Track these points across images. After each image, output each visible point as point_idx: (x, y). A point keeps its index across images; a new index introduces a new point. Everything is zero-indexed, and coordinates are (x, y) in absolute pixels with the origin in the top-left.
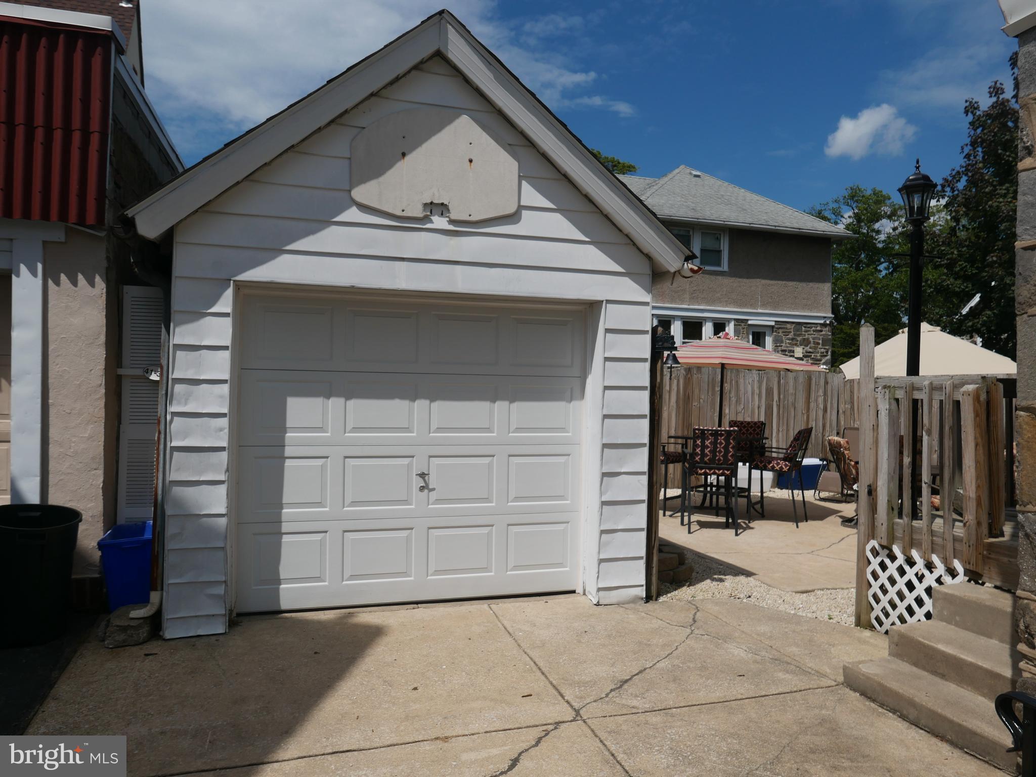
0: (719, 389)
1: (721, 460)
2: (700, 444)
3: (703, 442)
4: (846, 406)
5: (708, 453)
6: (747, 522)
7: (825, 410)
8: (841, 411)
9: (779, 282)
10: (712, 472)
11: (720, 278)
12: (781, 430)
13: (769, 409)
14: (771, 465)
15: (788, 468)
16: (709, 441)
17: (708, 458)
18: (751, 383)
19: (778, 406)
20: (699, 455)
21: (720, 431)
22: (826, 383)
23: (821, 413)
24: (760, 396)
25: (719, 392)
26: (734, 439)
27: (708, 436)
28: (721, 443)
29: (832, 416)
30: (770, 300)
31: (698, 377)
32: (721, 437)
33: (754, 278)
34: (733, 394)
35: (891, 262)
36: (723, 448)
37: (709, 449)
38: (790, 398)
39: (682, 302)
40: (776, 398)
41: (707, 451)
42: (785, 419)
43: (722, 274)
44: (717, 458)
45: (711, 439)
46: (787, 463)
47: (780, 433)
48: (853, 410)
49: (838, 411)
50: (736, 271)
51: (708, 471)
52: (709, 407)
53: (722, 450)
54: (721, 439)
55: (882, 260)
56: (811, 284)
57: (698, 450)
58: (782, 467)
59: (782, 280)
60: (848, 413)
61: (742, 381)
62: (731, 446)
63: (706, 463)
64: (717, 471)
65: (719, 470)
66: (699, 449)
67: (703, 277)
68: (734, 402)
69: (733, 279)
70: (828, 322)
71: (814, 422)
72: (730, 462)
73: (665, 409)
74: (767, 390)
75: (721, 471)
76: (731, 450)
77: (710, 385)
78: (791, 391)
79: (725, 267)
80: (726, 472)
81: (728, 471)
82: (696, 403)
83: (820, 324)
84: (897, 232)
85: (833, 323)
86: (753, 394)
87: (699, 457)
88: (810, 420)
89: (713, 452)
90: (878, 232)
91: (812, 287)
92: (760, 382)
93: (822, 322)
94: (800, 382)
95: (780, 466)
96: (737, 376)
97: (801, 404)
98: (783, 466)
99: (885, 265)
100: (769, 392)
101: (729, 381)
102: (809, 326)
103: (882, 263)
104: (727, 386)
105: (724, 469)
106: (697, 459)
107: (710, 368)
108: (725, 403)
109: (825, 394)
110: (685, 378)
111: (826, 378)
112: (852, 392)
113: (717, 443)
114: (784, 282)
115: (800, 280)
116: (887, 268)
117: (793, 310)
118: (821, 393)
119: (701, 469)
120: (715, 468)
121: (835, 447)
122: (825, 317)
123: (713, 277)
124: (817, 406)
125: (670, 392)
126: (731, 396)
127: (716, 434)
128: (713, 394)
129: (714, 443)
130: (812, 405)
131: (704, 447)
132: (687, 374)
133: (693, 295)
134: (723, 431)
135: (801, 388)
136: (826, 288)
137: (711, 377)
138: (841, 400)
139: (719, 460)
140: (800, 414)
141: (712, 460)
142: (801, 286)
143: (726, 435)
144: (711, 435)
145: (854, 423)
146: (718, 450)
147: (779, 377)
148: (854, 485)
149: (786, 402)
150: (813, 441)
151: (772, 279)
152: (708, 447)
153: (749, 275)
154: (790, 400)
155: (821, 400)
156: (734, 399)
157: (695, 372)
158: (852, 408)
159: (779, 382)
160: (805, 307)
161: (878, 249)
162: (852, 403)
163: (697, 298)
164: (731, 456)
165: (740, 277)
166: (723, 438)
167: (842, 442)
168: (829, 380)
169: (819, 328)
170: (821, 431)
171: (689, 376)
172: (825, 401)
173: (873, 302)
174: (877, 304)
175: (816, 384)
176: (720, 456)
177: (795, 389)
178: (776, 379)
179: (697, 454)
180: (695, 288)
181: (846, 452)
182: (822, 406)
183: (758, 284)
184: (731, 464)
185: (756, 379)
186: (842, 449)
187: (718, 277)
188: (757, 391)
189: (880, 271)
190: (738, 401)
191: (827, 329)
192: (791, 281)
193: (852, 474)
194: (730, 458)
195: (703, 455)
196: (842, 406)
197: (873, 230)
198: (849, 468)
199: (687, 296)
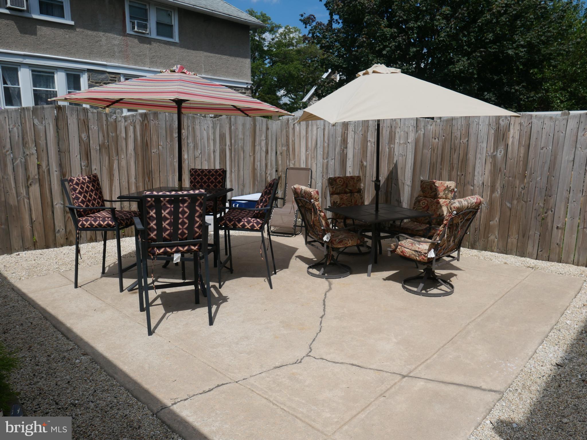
0: (177, 135)
1: (186, 234)
2: (154, 216)
3: (159, 213)
4: (283, 148)
5: (168, 227)
6: (217, 285)
7: (267, 152)
8: (278, 153)
9: (216, 55)
10: (174, 250)
11: (173, 47)
12: (233, 171)
13: (223, 153)
14: (242, 223)
15: (260, 225)
16: (167, 211)
17: (168, 232)
18: (206, 128)
19: (231, 150)
20: (154, 230)
21: (181, 196)
22: (267, 129)
23: (264, 154)
24: (214, 140)
25: (177, 139)
26: (200, 205)
27: (165, 204)
28: (184, 213)
29: (272, 156)
30: (210, 68)
31: (155, 124)
32: (183, 204)
33: (198, 50)
34: (190, 140)
35: (271, 59)
36: (186, 218)
37: (167, 222)
38: (239, 142)
39: (144, 64)
40: (228, 143)
41: (165, 224)
42: (237, 161)
43: (174, 44)
44: (180, 232)
45: (170, 207)
46: (259, 220)
47: (233, 174)
48: (289, 152)
49: (276, 153)
50: (184, 44)
51: (168, 250)
52: (168, 154)
53: (187, 221)
54: (184, 207)
55: (267, 57)
56: (237, 58)
57: (153, 224)
58: (253, 225)
59: (218, 54)
60: (285, 154)
61: (197, 127)
62: (197, 214)
63: (165, 240)
64: (181, 249)
65: (183, 246)
66: (155, 222)
67: (159, 45)
68: (192, 147)
69: (183, 50)
70: (249, 87)
71: (259, 163)
72: (197, 234)
73: (123, 157)
74: (220, 135)
75: (186, 248)
76: (198, 219)
77: (168, 132)
78: (241, 136)
79: (176, 39)
80: (193, 247)
81: (195, 246)
82: (155, 150)
83: (245, 88)
84: (274, 41)
85: (253, 88)
86: (208, 139)
87: (155, 232)
88: (256, 161)
89: (174, 224)
90: (264, 39)
91: (238, 61)
92: (214, 128)
93: (245, 86)
94: (247, 128)
95: (251, 224)
96: (193, 122)
97: (248, 148)
98: (255, 224)
99: (268, 60)
100: (222, 137)
101: (185, 127)
102: (237, 89)
103: (266, 59)
104: (184, 132)
105: (189, 244)
106: (152, 235)
107: (167, 114)
108: (184, 149)
109: (267, 138)
110: (142, 124)
111: (267, 125)
112: (287, 137)
113: (178, 213)
114: (220, 55)
115: (231, 55)
116: (269, 63)
117: (227, 77)
118: (263, 138)
119: (159, 248)
120: (177, 245)
121: (303, 197)
122: (247, 83)
123: (167, 47)
124: (261, 148)
125: (126, 139)
126: (189, 142)
127: (176, 201)
128: (172, 140)
129: (175, 214)
130: (257, 148)
131: (160, 219)
132: (143, 121)
133: (153, 60)
134: (185, 195)
135: (248, 133)
136: (247, 62)
137: (168, 123)
138: (279, 143)
139: (183, 233)
140: (248, 156)
141: (173, 236)
142: (231, 59)
143: (189, 201)
144: (169, 202)
145: (289, 162)
146: (180, 221)
147: (230, 124)
148: (324, 237)
149: (236, 146)
150: (259, 179)
151: (211, 52)
152: (166, 219)
153: (195, 48)
154: (240, 145)
155: (263, 143)
156: (191, 145)
157: (152, 118)
158: (288, 150)
159: (230, 128)
160: (234, 75)
161: (264, 50)
162: (288, 145)
163: (156, 63)
164: (197, 227)
165: (188, 49)
166: (186, 205)
167: (312, 193)
168: (270, 127)
169: (243, 91)
170: (264, 170)
171: (146, 122)
172: (267, 144)
173: (263, 82)
174: (265, 84)
175: (259, 130)
176: (183, 229)
177: (244, 134)
178: (228, 126)
179: (152, 230)
180: (154, 54)
181: (316, 203)
182: (264, 149)
183: (201, 56)
184: (199, 237)
185: (211, 125)
186: (312, 200)
187: (171, 47)
188: (211, 137)
189: (266, 64)
190: (195, 147)
191: (249, 92)
192: (224, 55)
193: (321, 225)
194: (197, 230)
195: (160, 229)
196: (279, 149)
197: (262, 38)
198: (319, 219)
199: (148, 60)
